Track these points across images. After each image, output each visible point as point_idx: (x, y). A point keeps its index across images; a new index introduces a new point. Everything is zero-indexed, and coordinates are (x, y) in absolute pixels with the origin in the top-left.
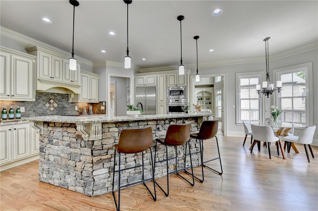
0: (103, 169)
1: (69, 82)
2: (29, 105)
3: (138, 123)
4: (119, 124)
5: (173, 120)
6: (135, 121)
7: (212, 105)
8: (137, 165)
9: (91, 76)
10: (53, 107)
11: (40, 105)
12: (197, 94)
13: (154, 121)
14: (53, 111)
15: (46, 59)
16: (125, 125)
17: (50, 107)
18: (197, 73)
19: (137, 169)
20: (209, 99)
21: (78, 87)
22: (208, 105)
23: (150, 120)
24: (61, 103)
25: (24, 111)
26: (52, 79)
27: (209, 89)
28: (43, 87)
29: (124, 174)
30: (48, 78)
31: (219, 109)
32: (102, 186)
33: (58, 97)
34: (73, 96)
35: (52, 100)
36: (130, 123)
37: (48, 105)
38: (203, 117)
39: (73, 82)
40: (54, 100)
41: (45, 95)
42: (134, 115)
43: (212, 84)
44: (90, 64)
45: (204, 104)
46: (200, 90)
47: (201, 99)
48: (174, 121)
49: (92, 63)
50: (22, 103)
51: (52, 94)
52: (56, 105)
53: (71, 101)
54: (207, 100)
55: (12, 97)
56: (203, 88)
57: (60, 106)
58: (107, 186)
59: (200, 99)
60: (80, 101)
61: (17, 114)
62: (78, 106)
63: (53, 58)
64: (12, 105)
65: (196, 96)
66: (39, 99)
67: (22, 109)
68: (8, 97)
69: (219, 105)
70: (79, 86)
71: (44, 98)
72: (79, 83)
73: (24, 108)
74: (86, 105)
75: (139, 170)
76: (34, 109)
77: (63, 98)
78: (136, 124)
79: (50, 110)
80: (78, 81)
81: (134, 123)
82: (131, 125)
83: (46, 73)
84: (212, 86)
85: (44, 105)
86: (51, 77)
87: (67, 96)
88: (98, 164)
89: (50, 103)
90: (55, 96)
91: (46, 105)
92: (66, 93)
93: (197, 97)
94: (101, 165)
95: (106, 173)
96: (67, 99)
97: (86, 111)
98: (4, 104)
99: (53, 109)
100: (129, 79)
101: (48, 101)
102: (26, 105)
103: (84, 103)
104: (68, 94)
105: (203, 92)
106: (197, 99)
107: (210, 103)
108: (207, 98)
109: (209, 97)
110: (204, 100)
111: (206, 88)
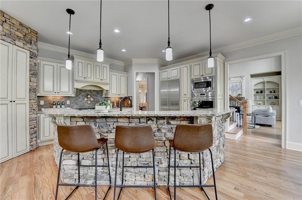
0: (71, 160)
1: (99, 81)
2: (72, 99)
3: (106, 119)
4: (86, 118)
5: (151, 119)
6: (103, 117)
8: (105, 165)
9: (120, 74)
10: (90, 101)
11: (80, 100)
12: (254, 85)
13: (126, 118)
14: (90, 104)
15: (80, 64)
16: (91, 120)
17: (87, 101)
18: (210, 55)
19: (104, 169)
20: (274, 92)
21: (106, 84)
22: (274, 100)
23: (121, 117)
24: (96, 97)
25: (69, 104)
26: (85, 79)
27: (274, 79)
28: (79, 86)
29: (90, 170)
30: (82, 79)
32: (70, 176)
33: (94, 93)
34: (104, 92)
35: (89, 95)
36: (97, 118)
37: (86, 99)
38: (199, 118)
39: (102, 81)
40: (91, 96)
41: (84, 92)
42: (101, 110)
43: (277, 70)
44: (121, 64)
45: (266, 99)
46: (260, 80)
47: (261, 92)
48: (153, 121)
49: (123, 62)
50: (68, 97)
51: (90, 91)
52: (92, 99)
53: (104, 96)
54: (271, 92)
55: (58, 94)
56: (263, 77)
57: (96, 100)
58: (74, 177)
59: (260, 92)
60: (110, 96)
61: (62, 105)
62: (110, 100)
63: (86, 62)
64: (62, 99)
65: (254, 88)
66: (79, 95)
67: (68, 102)
68: (55, 93)
70: (108, 84)
71: (83, 94)
72: (108, 81)
73: (69, 101)
74: (118, 99)
75: (106, 170)
76: (76, 103)
77: (98, 94)
78: (104, 120)
79: (88, 103)
80: (106, 79)
81: (102, 119)
82: (98, 120)
83: (80, 75)
84: (279, 73)
85: (83, 99)
86: (84, 78)
87: (101, 92)
88: (67, 155)
89: (88, 98)
90: (91, 92)
91: (85, 99)
92: (100, 90)
93: (254, 90)
94: (69, 157)
95: (74, 165)
96: (101, 95)
97: (116, 104)
98: (56, 98)
99: (90, 102)
100: (154, 73)
101: (86, 96)
102: (71, 99)
103: (116, 97)
104: (102, 91)
105: (264, 82)
106: (254, 93)
107: (276, 98)
108: (271, 90)
109: (274, 89)
110: (266, 94)
111: (269, 77)
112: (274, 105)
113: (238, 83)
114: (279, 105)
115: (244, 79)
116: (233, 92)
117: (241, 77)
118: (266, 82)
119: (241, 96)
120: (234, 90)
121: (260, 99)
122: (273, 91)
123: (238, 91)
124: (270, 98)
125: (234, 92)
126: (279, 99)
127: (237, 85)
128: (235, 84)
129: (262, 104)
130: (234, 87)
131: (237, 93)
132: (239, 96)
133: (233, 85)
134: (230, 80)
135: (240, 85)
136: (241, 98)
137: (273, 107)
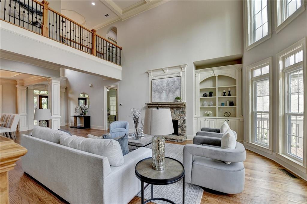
7: (237, 107)
12: (200, 83)
20: (229, 95)
22: (228, 108)
27: (230, 71)
31: (258, 116)
45: (217, 107)
46: (208, 73)
47: (211, 94)
54: (224, 95)
59: (208, 93)
65: (199, 87)
84: (239, 61)
93: (201, 90)
105: (214, 77)
106: (200, 95)
107: (231, 104)
108: (224, 91)
109: (229, 89)
110: (217, 97)
111: (221, 69)
112: (229, 116)
113: (176, 78)
114: (236, 116)
115: (185, 70)
116: (168, 94)
117: (180, 67)
118: (217, 78)
119: (179, 100)
120: (170, 91)
121: (209, 105)
122: (227, 94)
123: (176, 93)
124: (223, 105)
125: (171, 94)
126: (236, 106)
127: (174, 82)
128: (172, 80)
129: (212, 115)
130: (170, 85)
131: (174, 95)
132: (177, 101)
133: (169, 81)
134: (165, 72)
135: (179, 81)
136: (179, 105)
137: (228, 120)
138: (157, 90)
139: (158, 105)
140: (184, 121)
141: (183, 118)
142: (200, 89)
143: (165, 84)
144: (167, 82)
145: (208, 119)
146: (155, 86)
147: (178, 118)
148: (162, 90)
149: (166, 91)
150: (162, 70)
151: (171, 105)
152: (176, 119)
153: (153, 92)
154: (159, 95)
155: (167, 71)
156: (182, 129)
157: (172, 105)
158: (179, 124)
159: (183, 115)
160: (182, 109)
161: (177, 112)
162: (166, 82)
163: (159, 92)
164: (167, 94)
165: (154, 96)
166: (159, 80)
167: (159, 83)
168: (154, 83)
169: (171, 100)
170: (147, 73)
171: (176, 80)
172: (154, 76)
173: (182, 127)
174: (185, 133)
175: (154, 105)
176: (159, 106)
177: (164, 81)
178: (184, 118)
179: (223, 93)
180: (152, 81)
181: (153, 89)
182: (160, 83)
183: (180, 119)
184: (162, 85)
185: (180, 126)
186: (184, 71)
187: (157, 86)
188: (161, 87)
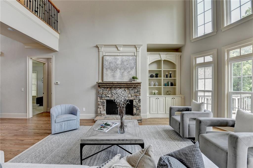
7: (177, 87)
12: (149, 65)
20: (170, 77)
22: (170, 88)
27: (172, 57)
45: (162, 86)
46: (155, 57)
47: (157, 76)
54: (167, 77)
56: (160, 53)
59: (154, 75)
65: (148, 68)
69: (199, 89)
105: (161, 61)
106: (148, 75)
107: (172, 85)
108: (167, 74)
109: (171, 72)
110: (162, 78)
111: (166, 55)
113: (131, 58)
117: (135, 47)
118: (163, 61)
119: (136, 80)
120: (125, 69)
121: (155, 85)
123: (131, 72)
124: (166, 85)
125: (126, 73)
126: (175, 85)
127: (129, 61)
128: (127, 59)
130: (125, 63)
131: (130, 75)
132: (134, 81)
133: (124, 59)
134: (119, 49)
135: (134, 60)
136: (136, 85)
137: (174, 98)
138: (109, 68)
139: (112, 85)
140: (139, 100)
141: (138, 97)
142: (149, 70)
143: (119, 62)
144: (122, 60)
145: (158, 98)
146: (108, 63)
147: (133, 98)
148: (116, 68)
149: (120, 69)
150: (116, 46)
151: (127, 85)
152: (132, 99)
153: (105, 70)
154: (112, 73)
155: (121, 49)
156: (138, 108)
157: (129, 85)
158: (134, 103)
159: (139, 95)
160: (137, 89)
161: (132, 92)
162: (120, 60)
163: (113, 70)
164: (122, 73)
165: (106, 74)
166: (113, 57)
167: (112, 60)
168: (105, 60)
169: (126, 79)
170: (97, 47)
171: (132, 59)
172: (106, 52)
173: (137, 107)
174: (140, 112)
175: (107, 85)
176: (114, 85)
177: (118, 59)
178: (140, 97)
179: (166, 75)
180: (103, 58)
181: (105, 66)
182: (114, 60)
183: (135, 99)
184: (116, 62)
185: (136, 106)
186: (139, 51)
187: (110, 63)
188: (114, 65)
